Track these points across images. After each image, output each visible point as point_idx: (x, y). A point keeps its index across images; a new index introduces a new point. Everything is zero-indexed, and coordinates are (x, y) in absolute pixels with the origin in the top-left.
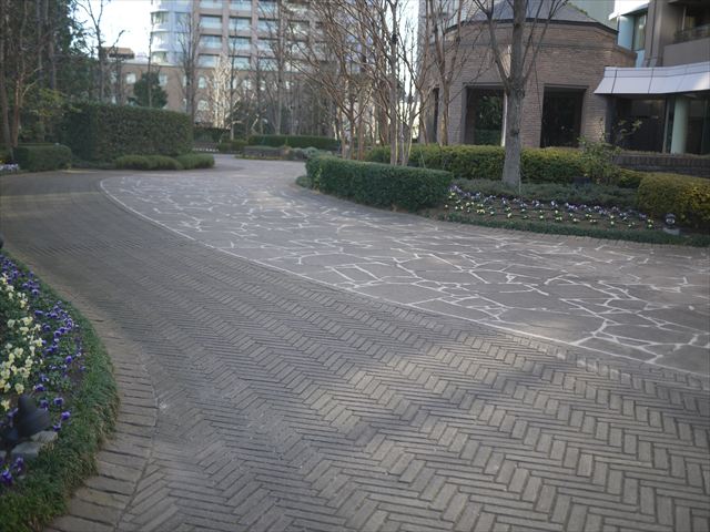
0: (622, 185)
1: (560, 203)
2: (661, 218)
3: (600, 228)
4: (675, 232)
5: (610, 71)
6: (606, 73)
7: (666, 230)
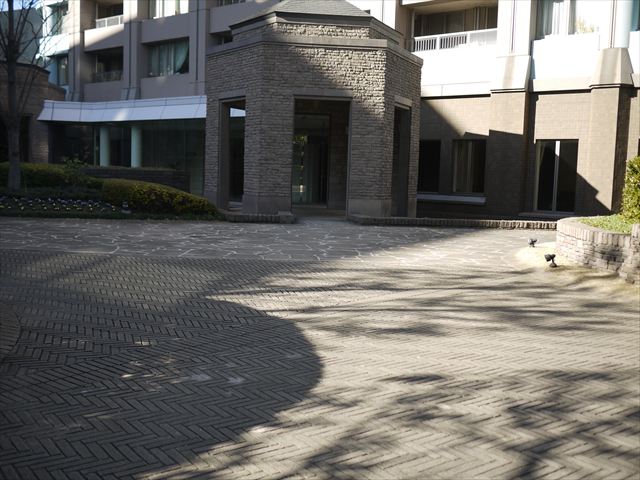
0: (89, 186)
1: (55, 199)
2: (119, 205)
3: (85, 213)
4: (128, 212)
5: (48, 103)
6: (45, 105)
7: (123, 211)
